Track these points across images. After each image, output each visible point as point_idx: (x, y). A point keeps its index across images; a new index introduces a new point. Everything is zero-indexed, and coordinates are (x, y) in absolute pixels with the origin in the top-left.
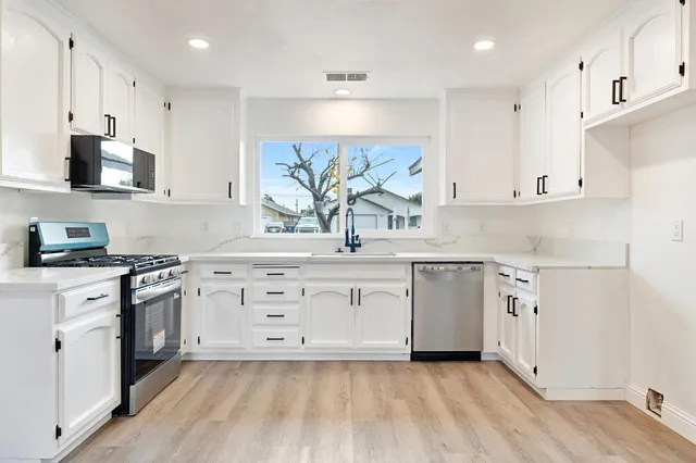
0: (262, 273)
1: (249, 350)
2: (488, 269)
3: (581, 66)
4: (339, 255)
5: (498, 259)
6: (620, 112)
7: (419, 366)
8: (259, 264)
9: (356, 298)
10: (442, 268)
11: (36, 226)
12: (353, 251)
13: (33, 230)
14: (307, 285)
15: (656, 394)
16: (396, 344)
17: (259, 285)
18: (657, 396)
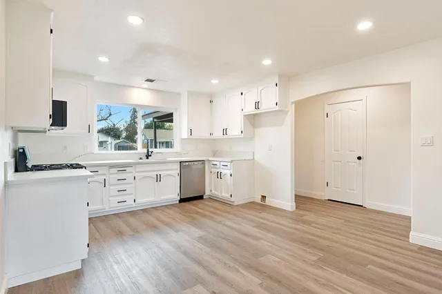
0: (115, 170)
1: (107, 209)
2: (206, 163)
3: (242, 94)
4: (141, 161)
5: (210, 159)
6: (257, 112)
7: (183, 204)
8: (112, 166)
9: (159, 178)
10: (192, 163)
11: (23, 149)
12: (147, 158)
13: (21, 151)
14: (136, 175)
15: (263, 196)
16: (174, 196)
17: (113, 176)
18: (264, 197)
